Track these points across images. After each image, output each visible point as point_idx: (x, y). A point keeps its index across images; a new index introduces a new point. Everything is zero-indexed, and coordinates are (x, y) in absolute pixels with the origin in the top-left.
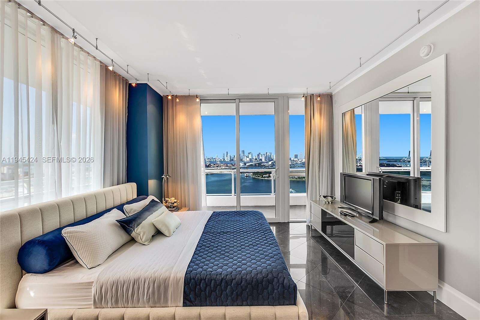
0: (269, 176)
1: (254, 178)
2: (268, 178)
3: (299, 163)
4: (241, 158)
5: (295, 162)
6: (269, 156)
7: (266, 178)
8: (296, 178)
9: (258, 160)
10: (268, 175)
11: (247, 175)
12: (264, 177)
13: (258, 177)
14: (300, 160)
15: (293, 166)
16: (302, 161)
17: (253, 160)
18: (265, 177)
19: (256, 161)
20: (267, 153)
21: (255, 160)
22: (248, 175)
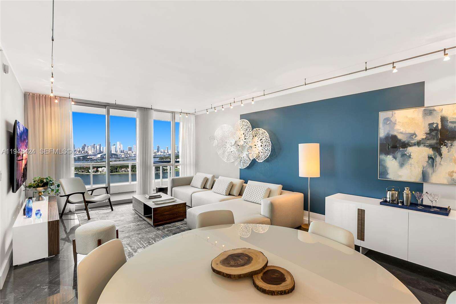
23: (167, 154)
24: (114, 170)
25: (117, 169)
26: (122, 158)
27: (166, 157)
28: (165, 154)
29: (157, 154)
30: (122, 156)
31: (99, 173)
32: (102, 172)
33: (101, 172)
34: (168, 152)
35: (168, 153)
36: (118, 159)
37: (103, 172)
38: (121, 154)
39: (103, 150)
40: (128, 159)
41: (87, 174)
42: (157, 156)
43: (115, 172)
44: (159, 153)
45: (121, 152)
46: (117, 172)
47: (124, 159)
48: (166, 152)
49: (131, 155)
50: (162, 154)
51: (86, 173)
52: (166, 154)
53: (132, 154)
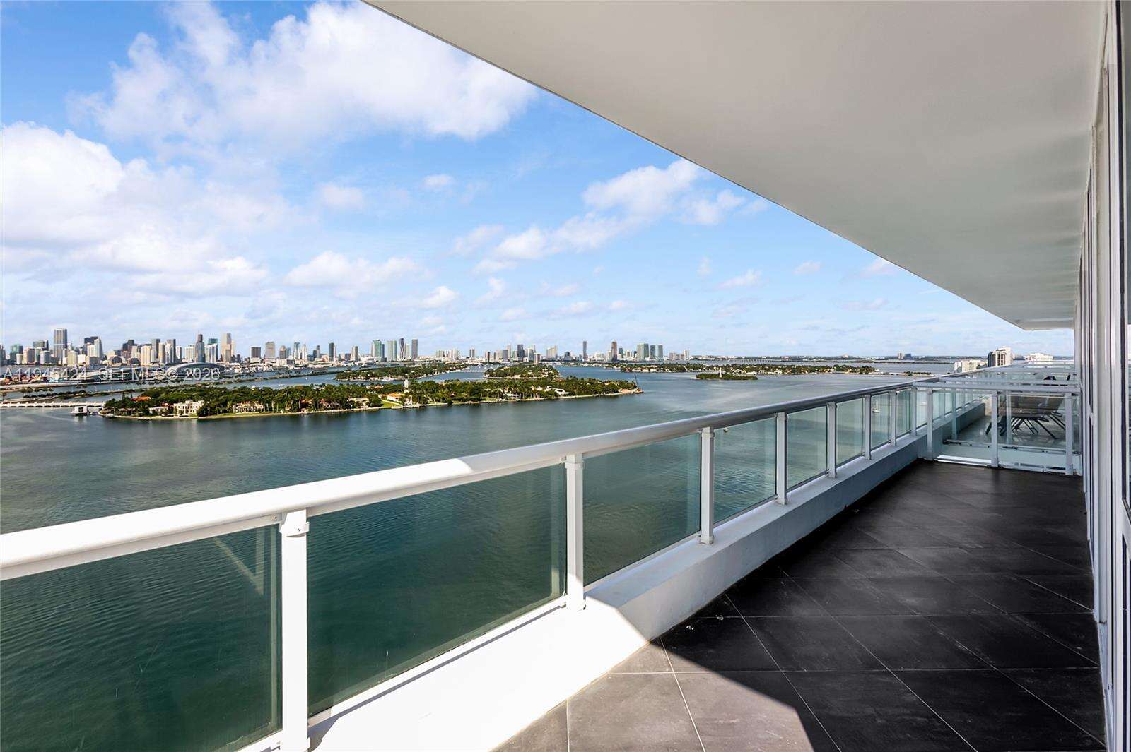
0: (171, 410)
1: (113, 417)
2: (166, 416)
3: (265, 369)
4: (52, 356)
5: (254, 368)
6: (167, 350)
7: (157, 417)
8: (259, 410)
9: (123, 362)
10: (165, 407)
11: (81, 409)
12: (151, 412)
13: (130, 413)
14: (267, 363)
15: (248, 378)
16: (274, 365)
17: (104, 362)
18: (155, 413)
19: (119, 365)
20: (158, 341)
21: (113, 363)
22: (85, 411)
23: (357, 363)
24: (217, 408)
25: (225, 404)
26: (236, 377)
27: (354, 372)
28: (350, 364)
29: (330, 366)
30: (236, 371)
31: (176, 416)
32: (185, 414)
33: (182, 412)
34: (357, 360)
35: (359, 362)
36: (225, 378)
37: (187, 412)
38: (231, 364)
39: (181, 356)
40: (252, 378)
41: (142, 418)
42: (329, 371)
43: (220, 413)
44: (335, 362)
45: (233, 359)
46: (225, 412)
47: (241, 378)
48: (353, 358)
49: (259, 368)
50: (342, 363)
51: (140, 415)
52: (352, 364)
53: (262, 364)
